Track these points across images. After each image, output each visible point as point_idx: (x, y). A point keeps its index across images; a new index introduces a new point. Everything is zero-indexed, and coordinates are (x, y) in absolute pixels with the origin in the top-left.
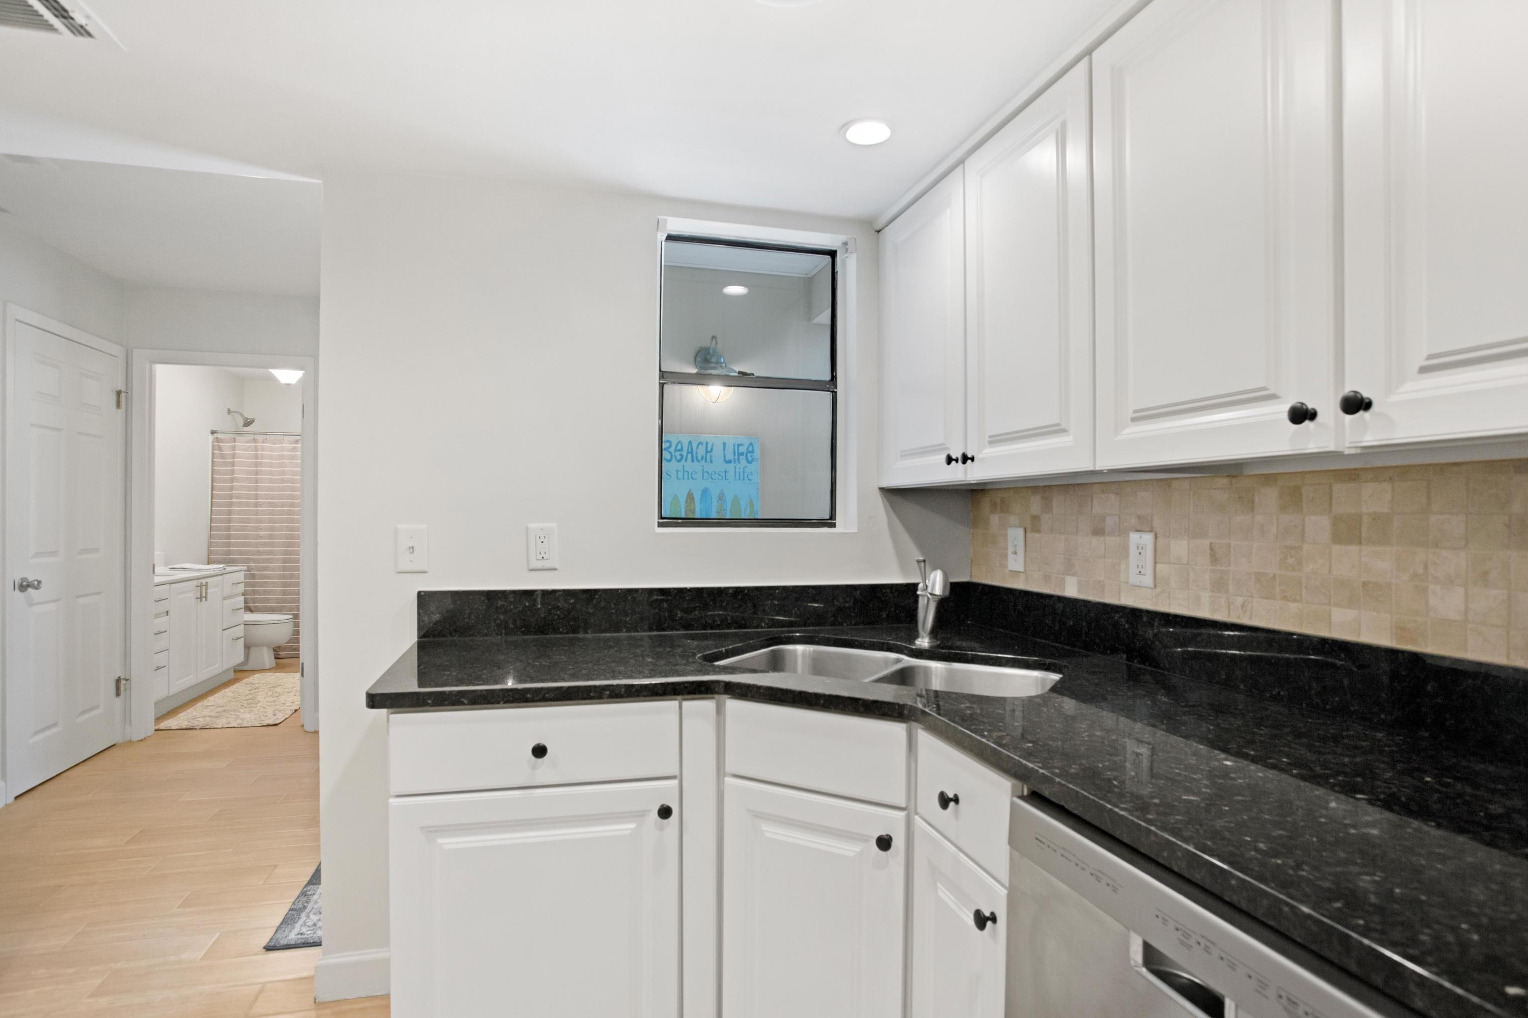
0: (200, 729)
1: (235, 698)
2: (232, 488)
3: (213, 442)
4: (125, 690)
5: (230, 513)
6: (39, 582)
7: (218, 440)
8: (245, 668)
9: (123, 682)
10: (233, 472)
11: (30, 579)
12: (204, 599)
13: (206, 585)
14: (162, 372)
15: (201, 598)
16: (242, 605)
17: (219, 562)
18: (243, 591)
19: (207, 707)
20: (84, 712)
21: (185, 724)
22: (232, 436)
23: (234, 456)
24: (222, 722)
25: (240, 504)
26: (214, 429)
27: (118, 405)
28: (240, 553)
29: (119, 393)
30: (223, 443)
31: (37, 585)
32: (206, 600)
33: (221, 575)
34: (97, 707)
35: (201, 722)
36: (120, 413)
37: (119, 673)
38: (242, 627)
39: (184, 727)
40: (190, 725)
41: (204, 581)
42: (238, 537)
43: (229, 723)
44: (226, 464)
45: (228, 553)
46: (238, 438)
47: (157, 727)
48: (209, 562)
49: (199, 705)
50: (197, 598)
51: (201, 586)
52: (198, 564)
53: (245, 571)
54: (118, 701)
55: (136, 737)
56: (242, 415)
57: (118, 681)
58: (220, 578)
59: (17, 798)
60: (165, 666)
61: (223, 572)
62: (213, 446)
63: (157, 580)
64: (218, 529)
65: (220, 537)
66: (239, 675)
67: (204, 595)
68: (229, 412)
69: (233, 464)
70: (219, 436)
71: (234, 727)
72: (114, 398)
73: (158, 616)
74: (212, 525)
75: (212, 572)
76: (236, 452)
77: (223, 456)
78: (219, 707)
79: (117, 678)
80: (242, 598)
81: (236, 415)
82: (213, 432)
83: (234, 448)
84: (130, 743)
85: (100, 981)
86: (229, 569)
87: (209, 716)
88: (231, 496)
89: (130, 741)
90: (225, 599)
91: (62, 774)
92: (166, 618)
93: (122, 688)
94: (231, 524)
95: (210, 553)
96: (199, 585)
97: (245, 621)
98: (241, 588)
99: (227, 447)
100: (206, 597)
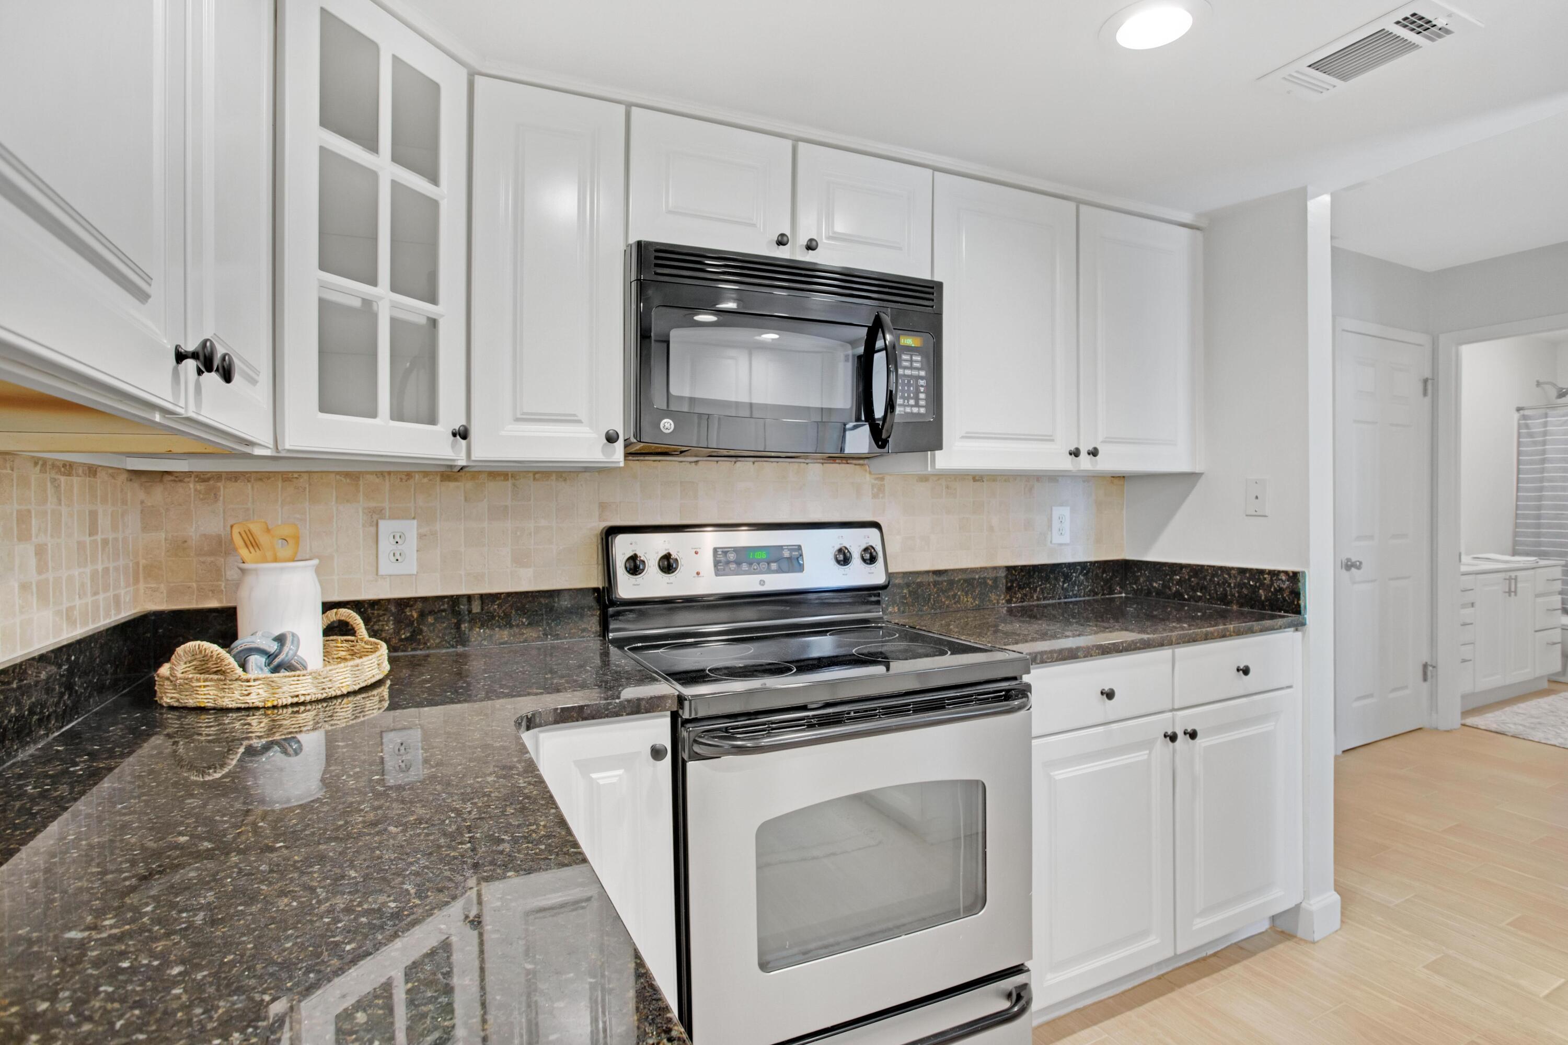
0: (1512, 736)
1: (1552, 712)
2: (1543, 471)
3: (1519, 420)
4: (1432, 677)
5: (1540, 498)
6: (1361, 563)
7: (1525, 417)
8: (1562, 679)
9: (1430, 668)
10: (1544, 452)
11: (1354, 560)
12: (1513, 594)
13: (1516, 579)
14: (1469, 353)
15: (1510, 592)
16: (1559, 606)
17: (1527, 554)
18: (1560, 589)
19: (1518, 714)
20: (1395, 690)
21: (1494, 727)
22: (1542, 411)
23: (1545, 434)
24: (1538, 736)
25: (1554, 489)
26: (1520, 406)
27: (1425, 393)
28: (1554, 545)
29: (1425, 381)
30: (1531, 419)
31: (1358, 566)
32: (1516, 595)
33: (1533, 568)
34: (1406, 687)
35: (1511, 729)
36: (1428, 400)
37: (1425, 658)
38: (1559, 631)
39: (1493, 729)
40: (1500, 729)
41: (1513, 574)
42: (1550, 526)
43: (1548, 739)
44: (1535, 443)
45: (1539, 544)
46: (1550, 412)
47: (1463, 722)
48: (1515, 553)
49: (1508, 709)
50: (1505, 592)
51: (1510, 579)
52: (1505, 554)
53: (1563, 566)
54: (1425, 686)
55: (1442, 727)
56: (1554, 385)
57: (1425, 666)
58: (1532, 572)
59: (1344, 752)
60: (1470, 660)
61: (1535, 565)
62: (1519, 427)
63: (1464, 569)
64: (1526, 517)
65: (1527, 526)
66: (1554, 686)
67: (1513, 589)
68: (1538, 384)
69: (1544, 443)
70: (1526, 412)
71: (1555, 746)
72: (1420, 387)
73: (1464, 606)
74: (1518, 512)
75: (1521, 565)
76: (1548, 428)
77: (1531, 435)
78: (1532, 717)
79: (1424, 663)
80: (1559, 597)
81: (1547, 387)
82: (1519, 409)
83: (1545, 424)
84: (1436, 730)
85: (1435, 958)
86: (1543, 563)
87: (1521, 725)
88: (1542, 480)
89: (1436, 729)
90: (1537, 596)
91: (1379, 743)
92: (1471, 610)
93: (1429, 674)
94: (1542, 512)
95: (1515, 543)
96: (1508, 577)
97: (1563, 625)
98: (1558, 586)
99: (1536, 425)
100: (1515, 592)
